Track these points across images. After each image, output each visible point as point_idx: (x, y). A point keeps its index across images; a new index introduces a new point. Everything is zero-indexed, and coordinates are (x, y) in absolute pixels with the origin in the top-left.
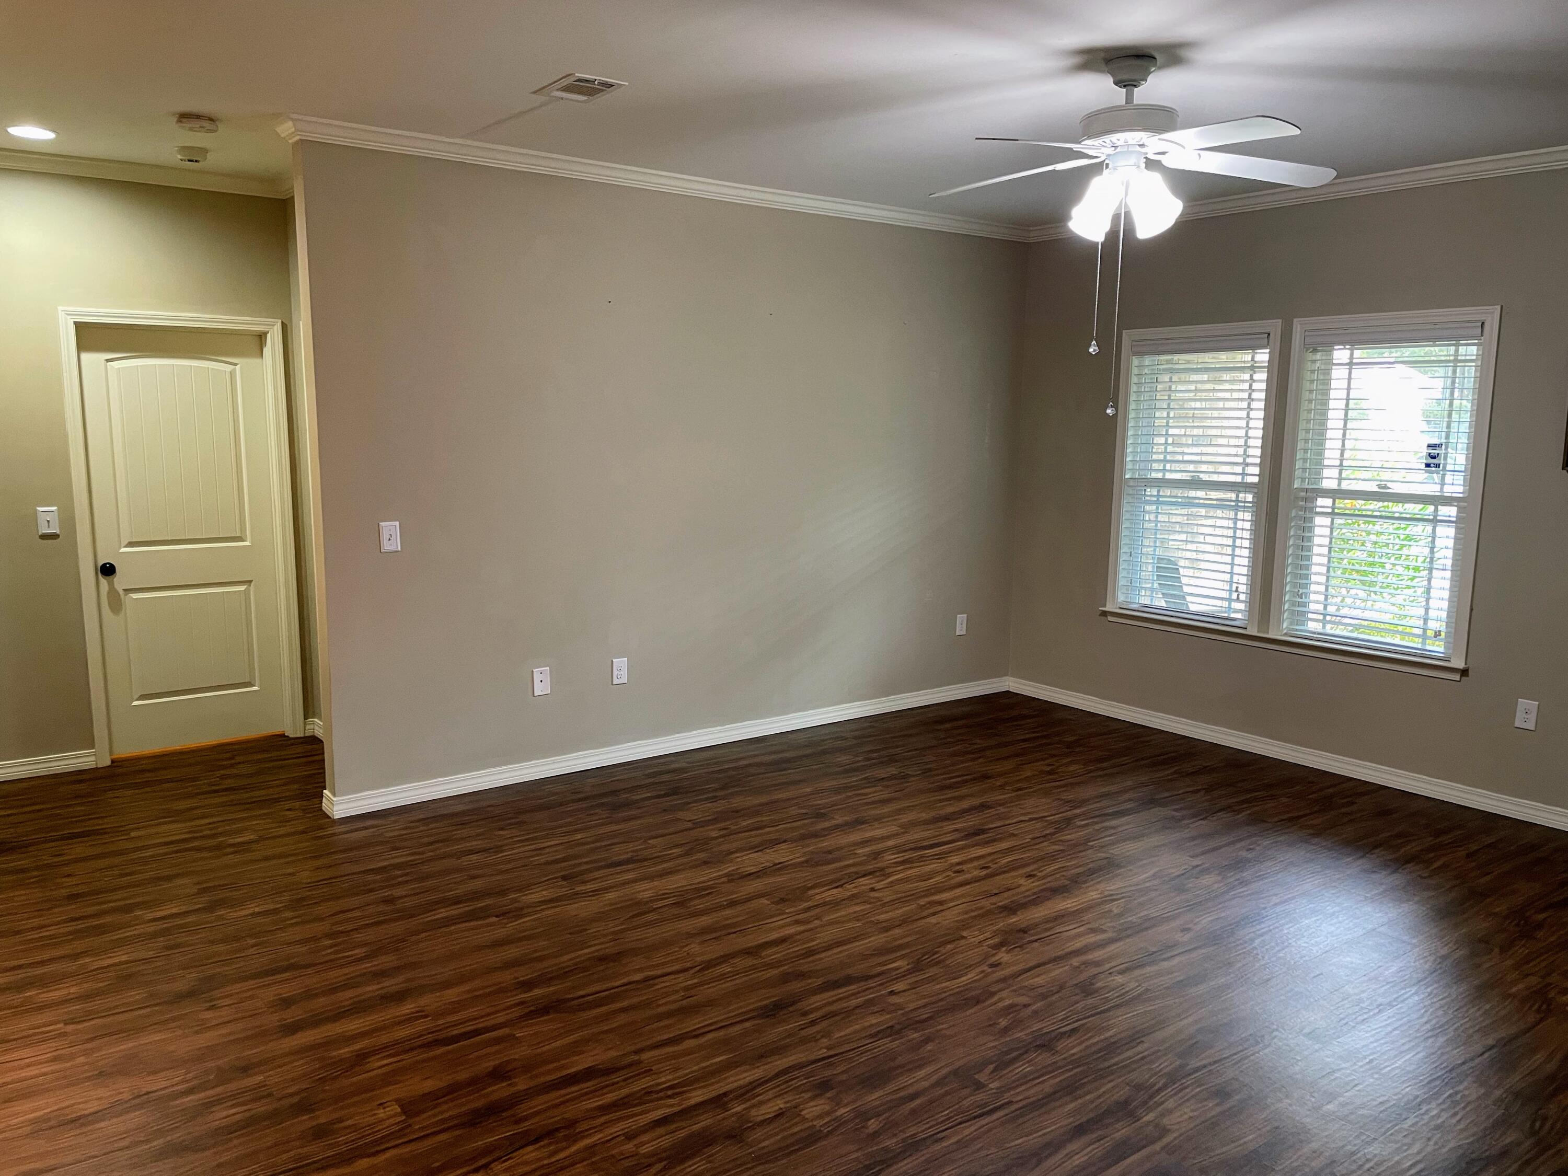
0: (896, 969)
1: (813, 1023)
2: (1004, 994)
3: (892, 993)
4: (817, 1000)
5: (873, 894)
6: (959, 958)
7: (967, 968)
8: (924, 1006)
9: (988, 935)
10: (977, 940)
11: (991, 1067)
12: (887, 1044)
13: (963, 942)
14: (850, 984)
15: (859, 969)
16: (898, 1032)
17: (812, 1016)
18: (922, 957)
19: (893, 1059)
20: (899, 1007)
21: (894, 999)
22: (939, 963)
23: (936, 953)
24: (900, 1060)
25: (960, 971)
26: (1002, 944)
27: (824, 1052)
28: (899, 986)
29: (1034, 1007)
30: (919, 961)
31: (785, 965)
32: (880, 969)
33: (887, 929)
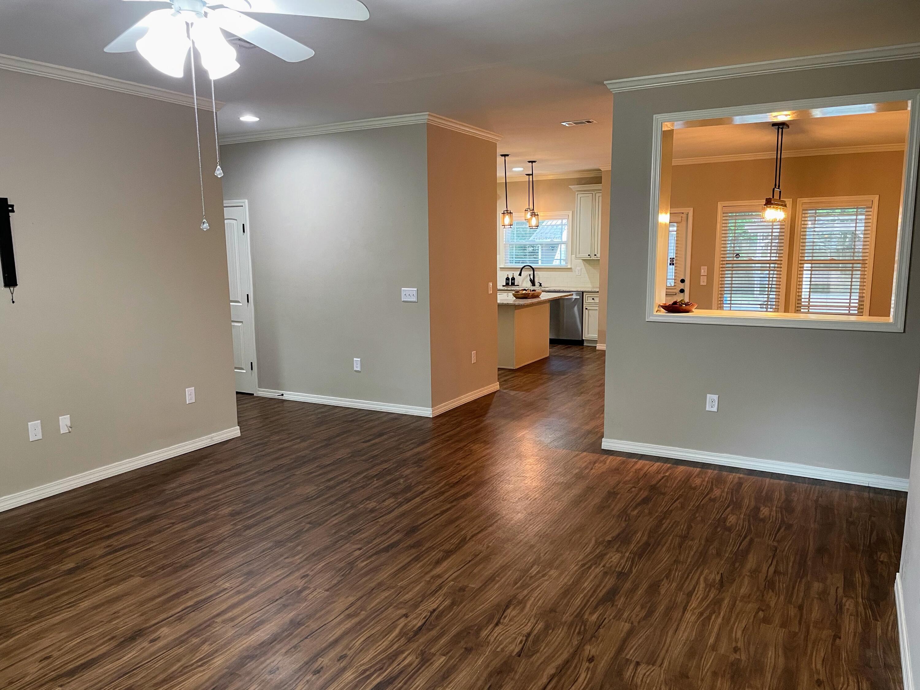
0: (363, 561)
1: (391, 529)
2: (299, 561)
3: (360, 549)
4: (396, 538)
5: (404, 611)
6: (328, 575)
7: (322, 571)
8: (341, 546)
9: (311, 596)
10: (318, 590)
11: (304, 530)
12: (354, 528)
13: (327, 587)
14: (383, 548)
15: (384, 557)
16: (349, 534)
17: (393, 531)
18: (350, 572)
19: (348, 524)
20: (353, 544)
21: (359, 546)
22: (340, 570)
23: (342, 575)
24: (346, 524)
25: (326, 568)
26: (300, 592)
27: (380, 520)
28: (358, 553)
29: (282, 558)
30: (352, 568)
31: (425, 550)
32: (372, 559)
33: (380, 584)
